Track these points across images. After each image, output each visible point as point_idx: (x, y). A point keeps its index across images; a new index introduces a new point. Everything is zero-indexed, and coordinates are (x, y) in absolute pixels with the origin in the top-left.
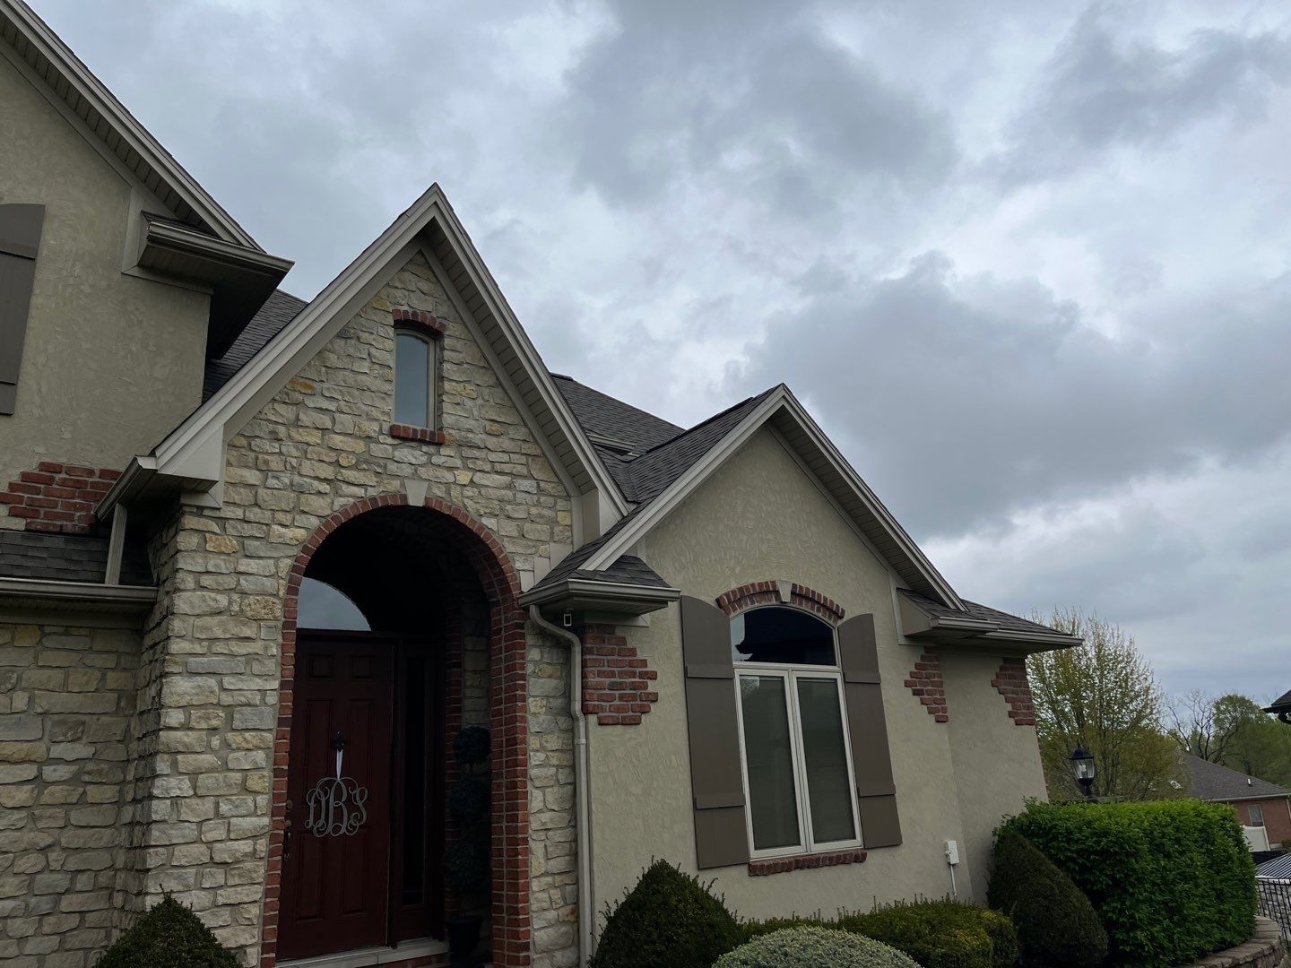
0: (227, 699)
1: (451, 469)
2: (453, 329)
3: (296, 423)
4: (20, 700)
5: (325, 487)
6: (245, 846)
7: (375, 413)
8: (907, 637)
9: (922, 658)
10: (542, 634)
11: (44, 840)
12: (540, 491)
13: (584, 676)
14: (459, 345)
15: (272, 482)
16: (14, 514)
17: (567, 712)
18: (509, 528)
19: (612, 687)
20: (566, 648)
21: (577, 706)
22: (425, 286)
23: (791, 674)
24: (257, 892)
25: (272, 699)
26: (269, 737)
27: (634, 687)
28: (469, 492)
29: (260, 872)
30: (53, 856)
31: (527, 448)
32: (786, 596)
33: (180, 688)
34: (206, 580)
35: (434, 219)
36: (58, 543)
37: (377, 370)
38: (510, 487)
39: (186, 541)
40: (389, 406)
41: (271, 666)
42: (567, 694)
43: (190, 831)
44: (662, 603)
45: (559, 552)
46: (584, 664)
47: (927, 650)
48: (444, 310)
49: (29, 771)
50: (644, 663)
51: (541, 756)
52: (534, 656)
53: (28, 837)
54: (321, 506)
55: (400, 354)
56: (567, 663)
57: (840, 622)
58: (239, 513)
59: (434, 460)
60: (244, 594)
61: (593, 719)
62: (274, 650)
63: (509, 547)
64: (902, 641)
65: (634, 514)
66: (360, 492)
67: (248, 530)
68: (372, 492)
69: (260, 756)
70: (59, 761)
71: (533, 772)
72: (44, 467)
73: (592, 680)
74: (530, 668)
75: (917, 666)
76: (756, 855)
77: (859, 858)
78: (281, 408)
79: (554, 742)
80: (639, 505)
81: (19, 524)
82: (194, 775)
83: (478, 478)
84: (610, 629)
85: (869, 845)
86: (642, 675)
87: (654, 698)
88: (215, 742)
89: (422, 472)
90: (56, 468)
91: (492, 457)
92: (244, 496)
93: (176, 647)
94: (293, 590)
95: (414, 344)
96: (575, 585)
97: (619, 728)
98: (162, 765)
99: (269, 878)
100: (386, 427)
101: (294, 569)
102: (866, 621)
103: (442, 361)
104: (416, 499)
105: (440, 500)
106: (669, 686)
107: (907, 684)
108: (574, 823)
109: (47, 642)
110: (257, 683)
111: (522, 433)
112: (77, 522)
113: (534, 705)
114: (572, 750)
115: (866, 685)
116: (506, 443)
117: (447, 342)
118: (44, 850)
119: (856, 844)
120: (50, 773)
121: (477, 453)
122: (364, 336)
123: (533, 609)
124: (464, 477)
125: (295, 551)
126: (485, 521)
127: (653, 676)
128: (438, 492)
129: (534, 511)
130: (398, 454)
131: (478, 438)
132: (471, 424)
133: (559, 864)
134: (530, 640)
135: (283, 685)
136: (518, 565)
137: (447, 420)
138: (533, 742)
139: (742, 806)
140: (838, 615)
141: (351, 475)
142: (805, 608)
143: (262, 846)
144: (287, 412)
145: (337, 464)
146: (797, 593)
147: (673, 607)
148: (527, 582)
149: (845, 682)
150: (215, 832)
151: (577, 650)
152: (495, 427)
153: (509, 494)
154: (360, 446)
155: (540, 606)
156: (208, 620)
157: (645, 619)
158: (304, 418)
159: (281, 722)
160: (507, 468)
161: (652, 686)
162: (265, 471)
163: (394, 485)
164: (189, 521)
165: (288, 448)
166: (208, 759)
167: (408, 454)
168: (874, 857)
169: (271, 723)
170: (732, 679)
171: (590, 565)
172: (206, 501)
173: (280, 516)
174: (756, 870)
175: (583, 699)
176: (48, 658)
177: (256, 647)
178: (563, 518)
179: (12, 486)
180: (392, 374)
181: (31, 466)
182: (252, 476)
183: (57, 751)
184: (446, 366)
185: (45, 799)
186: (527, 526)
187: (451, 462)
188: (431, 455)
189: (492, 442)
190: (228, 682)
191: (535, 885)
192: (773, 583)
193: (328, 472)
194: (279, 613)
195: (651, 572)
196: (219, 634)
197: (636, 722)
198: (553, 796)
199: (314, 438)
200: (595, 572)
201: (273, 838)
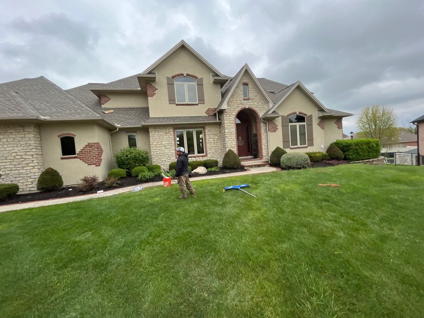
0: (231, 132)
1: (251, 103)
2: (250, 83)
3: (233, 100)
4: (211, 133)
5: (237, 107)
6: (234, 145)
7: (241, 97)
8: (318, 117)
9: (321, 120)
10: (263, 122)
11: (215, 145)
12: (262, 104)
13: (268, 127)
14: (250, 85)
15: (232, 108)
16: (207, 114)
17: (266, 131)
18: (258, 109)
19: (272, 128)
20: (266, 123)
21: (268, 130)
22: (246, 78)
23: (298, 124)
24: (236, 150)
25: (235, 131)
26: (235, 135)
27: (275, 127)
28: (253, 105)
29: (236, 148)
30: (216, 147)
31: (260, 98)
32: (298, 113)
33: (226, 131)
34: (227, 120)
35: (246, 69)
36: (211, 117)
37: (241, 91)
38: (258, 104)
39: (225, 116)
40: (243, 96)
41: (234, 128)
42: (266, 129)
43: (229, 144)
44: (278, 117)
45: (265, 111)
46: (268, 125)
47: (322, 119)
48: (248, 81)
49: (213, 139)
50: (276, 124)
51: (263, 136)
52: (262, 124)
53: (214, 145)
54: (237, 110)
55: (243, 88)
56: (266, 125)
57: (307, 116)
58: (229, 112)
59: (249, 102)
60: (231, 121)
61: (270, 132)
62: (234, 126)
63: (258, 112)
64: (317, 118)
65: (275, 105)
66: (240, 107)
67: (230, 114)
68: (242, 107)
69: (234, 137)
70: (215, 138)
71: (263, 138)
72: (208, 109)
73: (269, 127)
74: (262, 126)
75: (320, 121)
76: (291, 147)
77: (307, 147)
78: (231, 99)
79: (265, 134)
80: (275, 104)
81: (207, 115)
82: (229, 139)
83: (254, 103)
84: (272, 121)
85: (309, 145)
86: (276, 126)
87: (278, 129)
88: (230, 136)
89: (248, 104)
90: (209, 109)
91: (256, 100)
92: (229, 110)
93: (225, 127)
94: (235, 120)
95: (245, 86)
96: (267, 116)
97: (273, 133)
98: (226, 138)
99: (237, 148)
100: (243, 99)
101: (235, 117)
102: (311, 116)
103: (248, 88)
104: (247, 107)
105: (250, 107)
106: (280, 127)
107: (318, 124)
108: (268, 143)
109: (213, 127)
110: (233, 130)
111: (259, 96)
112: (212, 114)
113: (262, 130)
114: (267, 135)
115: (310, 125)
116: (257, 98)
117: (249, 85)
118: (216, 146)
119: (307, 145)
120: (215, 139)
121: (254, 100)
122: (239, 87)
123: (262, 119)
124: (252, 103)
125: (234, 115)
126: (256, 109)
127: (277, 126)
128: (249, 106)
129: (261, 106)
130: (244, 102)
131: (253, 98)
132: (253, 96)
133: (266, 148)
134: (261, 123)
135: (236, 130)
136: (260, 114)
137: (250, 96)
138: (262, 135)
139: (289, 141)
140: (306, 115)
141: (240, 105)
142: (301, 115)
143: (236, 145)
144: (232, 99)
145: (238, 104)
146: (299, 113)
147: (280, 117)
148: (261, 116)
149: (307, 125)
150: (231, 144)
151: (267, 123)
152: (256, 96)
153: (258, 105)
154: (240, 102)
155: (263, 119)
156: (228, 124)
157: (276, 119)
158: (234, 100)
159: (236, 134)
160: (258, 101)
161: (277, 127)
162: (231, 107)
163: (244, 106)
164: (224, 113)
165: (233, 103)
166: (230, 137)
167: (246, 102)
168: (308, 147)
169: (235, 134)
170: (289, 126)
171: (269, 113)
172: (226, 111)
173: (233, 112)
174: (291, 149)
175: (268, 129)
176: (213, 128)
177: (232, 126)
178: (265, 107)
179: (206, 111)
180: (243, 91)
181: (207, 109)
182: (229, 107)
183: (215, 137)
184: (249, 89)
185: (215, 142)
186: (260, 109)
187: (251, 102)
188: (248, 101)
189: (255, 98)
190: (231, 130)
191: (263, 150)
192: (296, 112)
193: (237, 105)
194: (234, 122)
195: (277, 113)
196: (229, 125)
197: (275, 132)
198: (265, 140)
199: (235, 102)
200: (270, 114)
201: (237, 145)
